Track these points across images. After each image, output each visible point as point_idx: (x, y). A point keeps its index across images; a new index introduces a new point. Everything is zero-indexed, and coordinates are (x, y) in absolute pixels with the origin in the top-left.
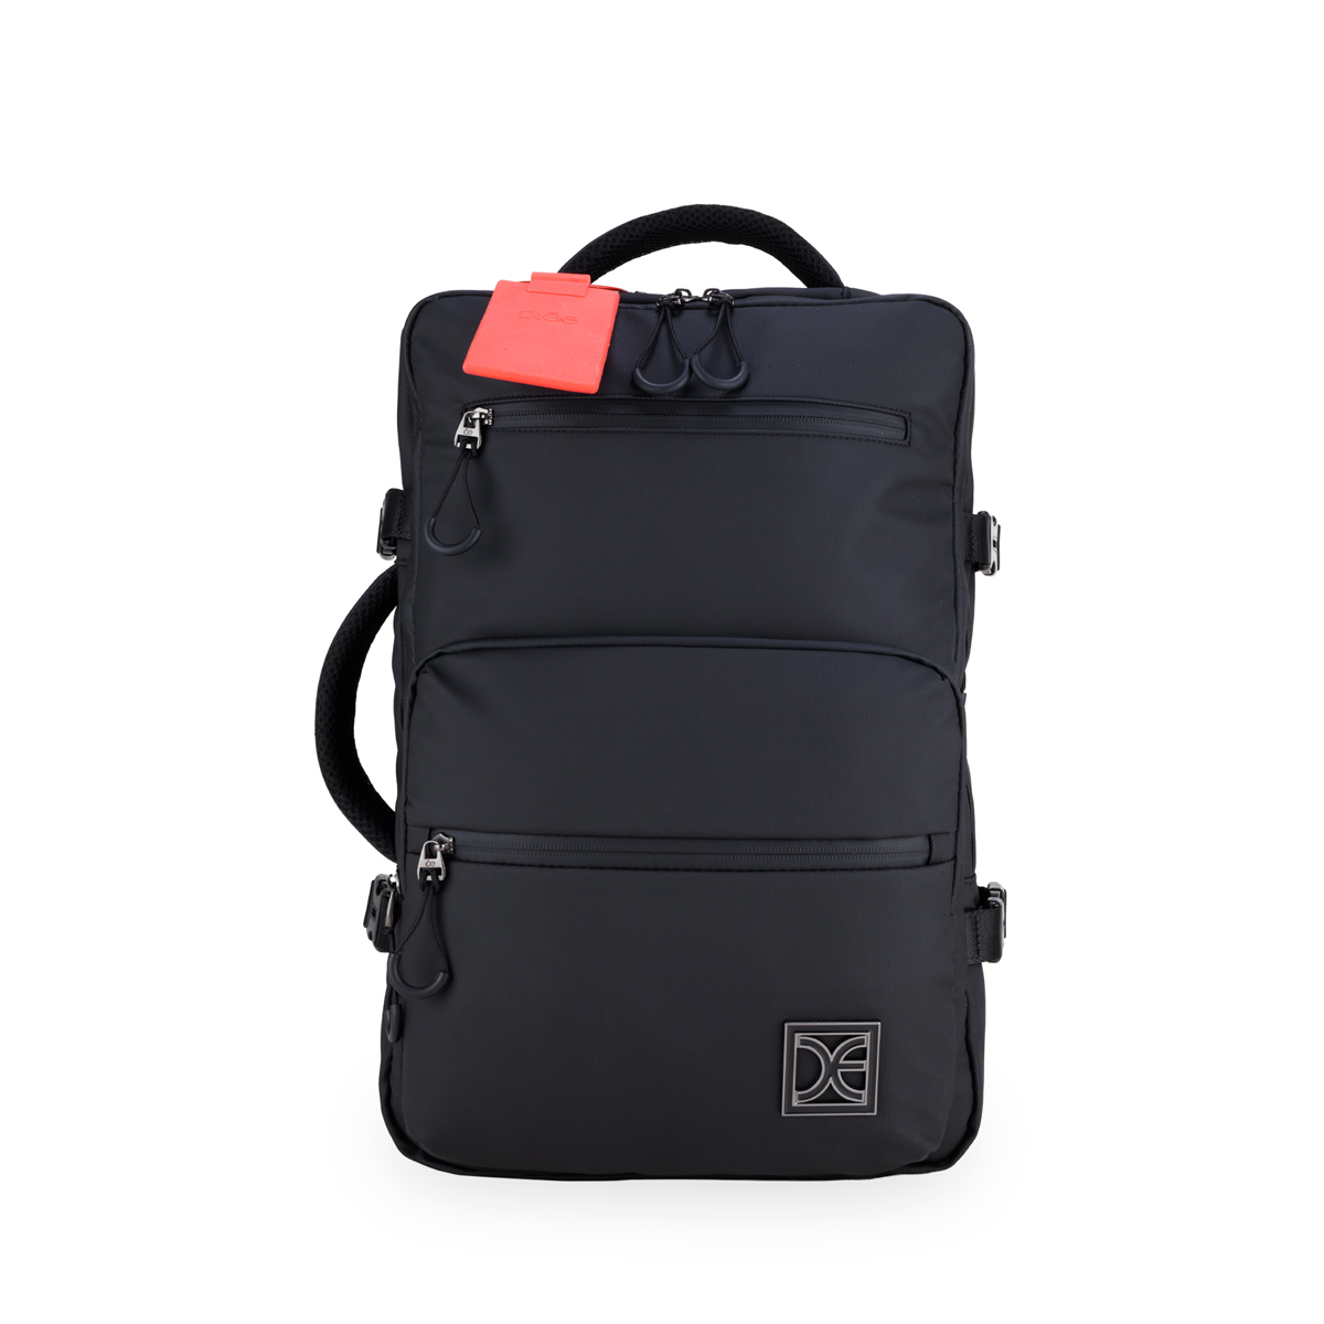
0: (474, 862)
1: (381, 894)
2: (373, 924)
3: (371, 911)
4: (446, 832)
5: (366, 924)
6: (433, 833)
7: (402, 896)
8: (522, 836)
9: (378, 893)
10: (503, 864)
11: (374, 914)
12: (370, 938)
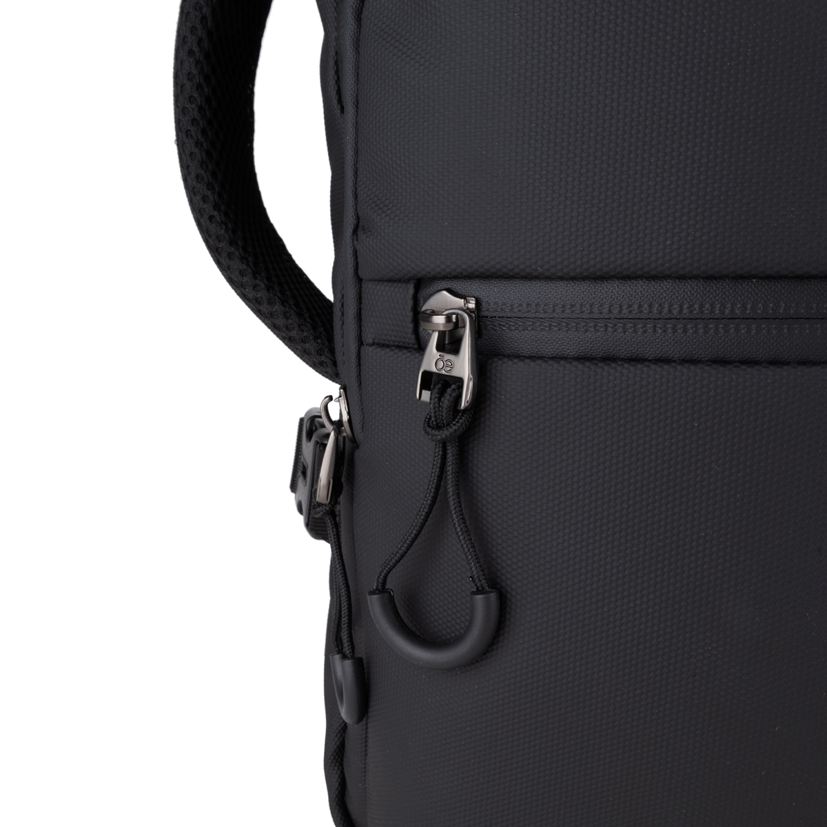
0: (533, 358)
1: (314, 438)
2: (303, 488)
3: (301, 469)
4: (457, 285)
5: (293, 487)
6: (423, 293)
7: (353, 440)
8: (667, 284)
9: (309, 436)
10: (608, 359)
11: (304, 473)
12: (300, 510)
